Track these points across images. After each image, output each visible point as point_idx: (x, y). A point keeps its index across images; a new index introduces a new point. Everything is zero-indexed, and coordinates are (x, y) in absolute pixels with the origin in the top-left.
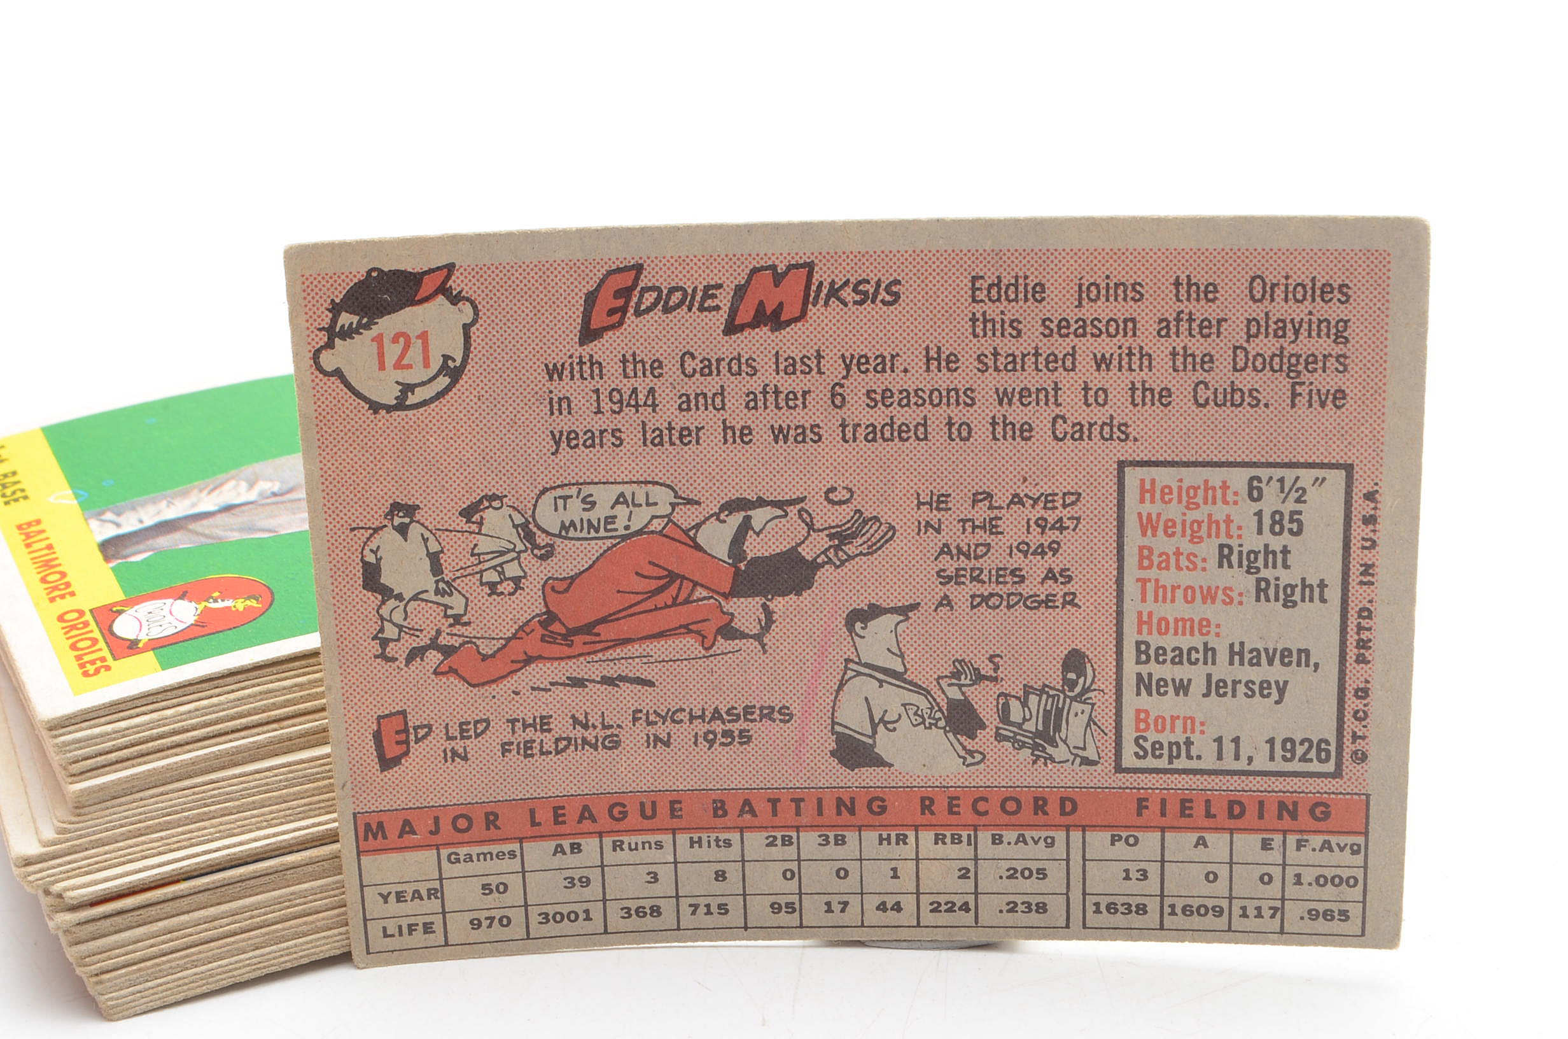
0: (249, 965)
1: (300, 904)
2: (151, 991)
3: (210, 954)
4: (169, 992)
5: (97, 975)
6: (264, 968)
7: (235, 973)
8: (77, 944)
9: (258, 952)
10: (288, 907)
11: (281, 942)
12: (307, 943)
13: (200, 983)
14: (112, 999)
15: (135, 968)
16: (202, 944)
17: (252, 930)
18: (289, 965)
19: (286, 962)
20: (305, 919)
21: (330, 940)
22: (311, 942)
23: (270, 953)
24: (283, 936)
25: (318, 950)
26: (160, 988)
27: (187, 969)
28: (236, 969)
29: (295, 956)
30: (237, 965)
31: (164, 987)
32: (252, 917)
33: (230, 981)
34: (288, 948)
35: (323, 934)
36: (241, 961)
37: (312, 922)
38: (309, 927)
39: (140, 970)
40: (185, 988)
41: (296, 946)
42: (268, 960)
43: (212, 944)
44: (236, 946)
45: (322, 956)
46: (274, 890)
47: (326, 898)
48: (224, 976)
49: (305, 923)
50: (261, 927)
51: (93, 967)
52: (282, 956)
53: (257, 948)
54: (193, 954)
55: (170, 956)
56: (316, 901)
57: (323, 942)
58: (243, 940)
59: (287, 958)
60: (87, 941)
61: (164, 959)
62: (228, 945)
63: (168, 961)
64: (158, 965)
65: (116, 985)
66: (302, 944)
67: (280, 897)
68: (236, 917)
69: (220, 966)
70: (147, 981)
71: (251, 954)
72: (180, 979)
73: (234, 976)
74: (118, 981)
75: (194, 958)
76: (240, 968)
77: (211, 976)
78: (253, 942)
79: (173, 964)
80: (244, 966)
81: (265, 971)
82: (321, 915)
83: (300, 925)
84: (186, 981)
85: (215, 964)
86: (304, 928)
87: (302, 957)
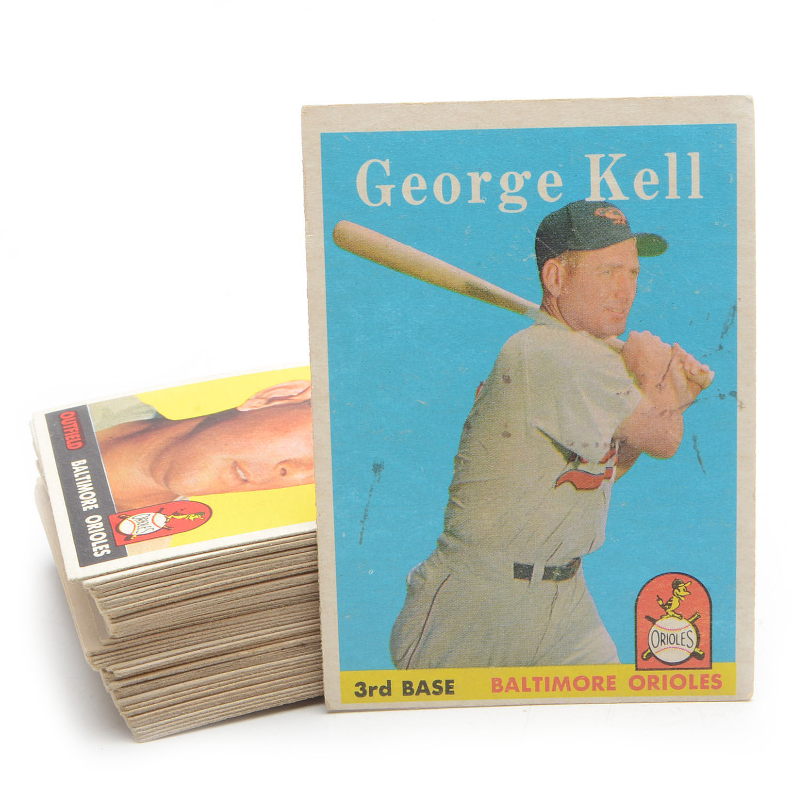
0: (218, 713)
1: (246, 679)
2: (162, 726)
3: (195, 706)
4: (172, 727)
5: (132, 716)
6: (226, 715)
7: (210, 717)
8: (121, 698)
9: (223, 706)
10: (240, 680)
11: (235, 701)
12: (250, 701)
13: (189, 723)
14: (140, 730)
15: (153, 713)
16: (191, 700)
17: (220, 693)
18: (240, 714)
19: (238, 712)
20: (249, 687)
21: (264, 700)
22: (253, 701)
23: (229, 707)
24: (237, 697)
25: (256, 705)
26: (167, 725)
27: (182, 714)
28: (210, 715)
29: (243, 708)
30: (211, 713)
31: (170, 724)
32: (220, 686)
33: (207, 722)
34: (240, 704)
35: (260, 696)
36: (213, 710)
37: (254, 689)
38: (252, 692)
39: (156, 714)
40: (181, 725)
41: (244, 703)
42: (229, 710)
43: (197, 700)
44: (210, 702)
45: (259, 709)
46: (233, 670)
47: (262, 676)
48: (203, 719)
49: (250, 690)
50: (225, 692)
51: (130, 712)
52: (236, 708)
53: (222, 704)
54: (186, 706)
55: (173, 707)
56: (256, 677)
57: (260, 701)
58: (215, 699)
59: (239, 710)
60: (127, 697)
61: (170, 708)
62: (206, 701)
63: (172, 709)
64: (166, 711)
65: (143, 722)
66: (248, 702)
67: (236, 674)
68: (211, 685)
69: (201, 713)
70: (160, 720)
71: (218, 707)
72: (178, 720)
73: (209, 719)
74: (144, 720)
75: (187, 708)
76: (212, 715)
77: (196, 719)
78: (219, 700)
79: (175, 711)
80: (215, 714)
81: (227, 717)
82: (258, 685)
83: (247, 691)
84: (182, 721)
85: (198, 712)
86: (249, 693)
87: (247, 709)
